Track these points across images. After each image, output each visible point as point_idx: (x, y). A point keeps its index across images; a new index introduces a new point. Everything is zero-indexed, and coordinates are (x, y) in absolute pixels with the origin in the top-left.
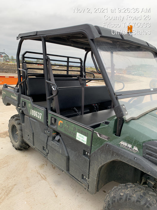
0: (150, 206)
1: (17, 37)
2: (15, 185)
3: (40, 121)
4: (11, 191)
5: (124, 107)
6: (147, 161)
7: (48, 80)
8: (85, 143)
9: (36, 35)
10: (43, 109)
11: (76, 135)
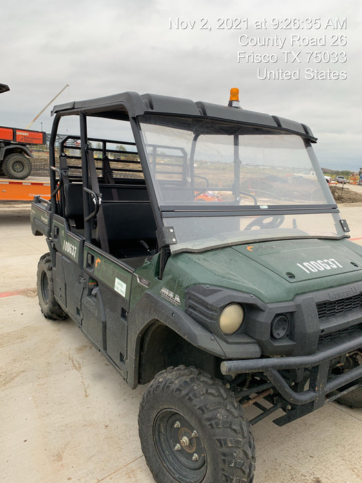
0: (194, 398)
1: (52, 112)
2: (23, 372)
3: (75, 260)
4: (13, 379)
5: (172, 231)
6: (189, 318)
7: (88, 188)
8: (124, 296)
9: (73, 108)
10: (78, 239)
11: (114, 282)
